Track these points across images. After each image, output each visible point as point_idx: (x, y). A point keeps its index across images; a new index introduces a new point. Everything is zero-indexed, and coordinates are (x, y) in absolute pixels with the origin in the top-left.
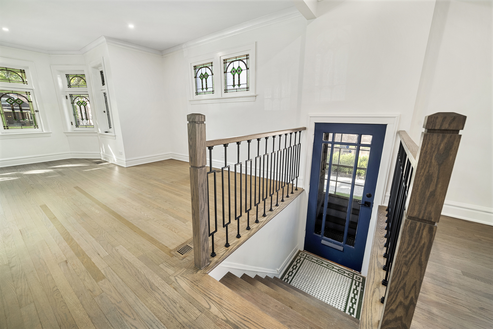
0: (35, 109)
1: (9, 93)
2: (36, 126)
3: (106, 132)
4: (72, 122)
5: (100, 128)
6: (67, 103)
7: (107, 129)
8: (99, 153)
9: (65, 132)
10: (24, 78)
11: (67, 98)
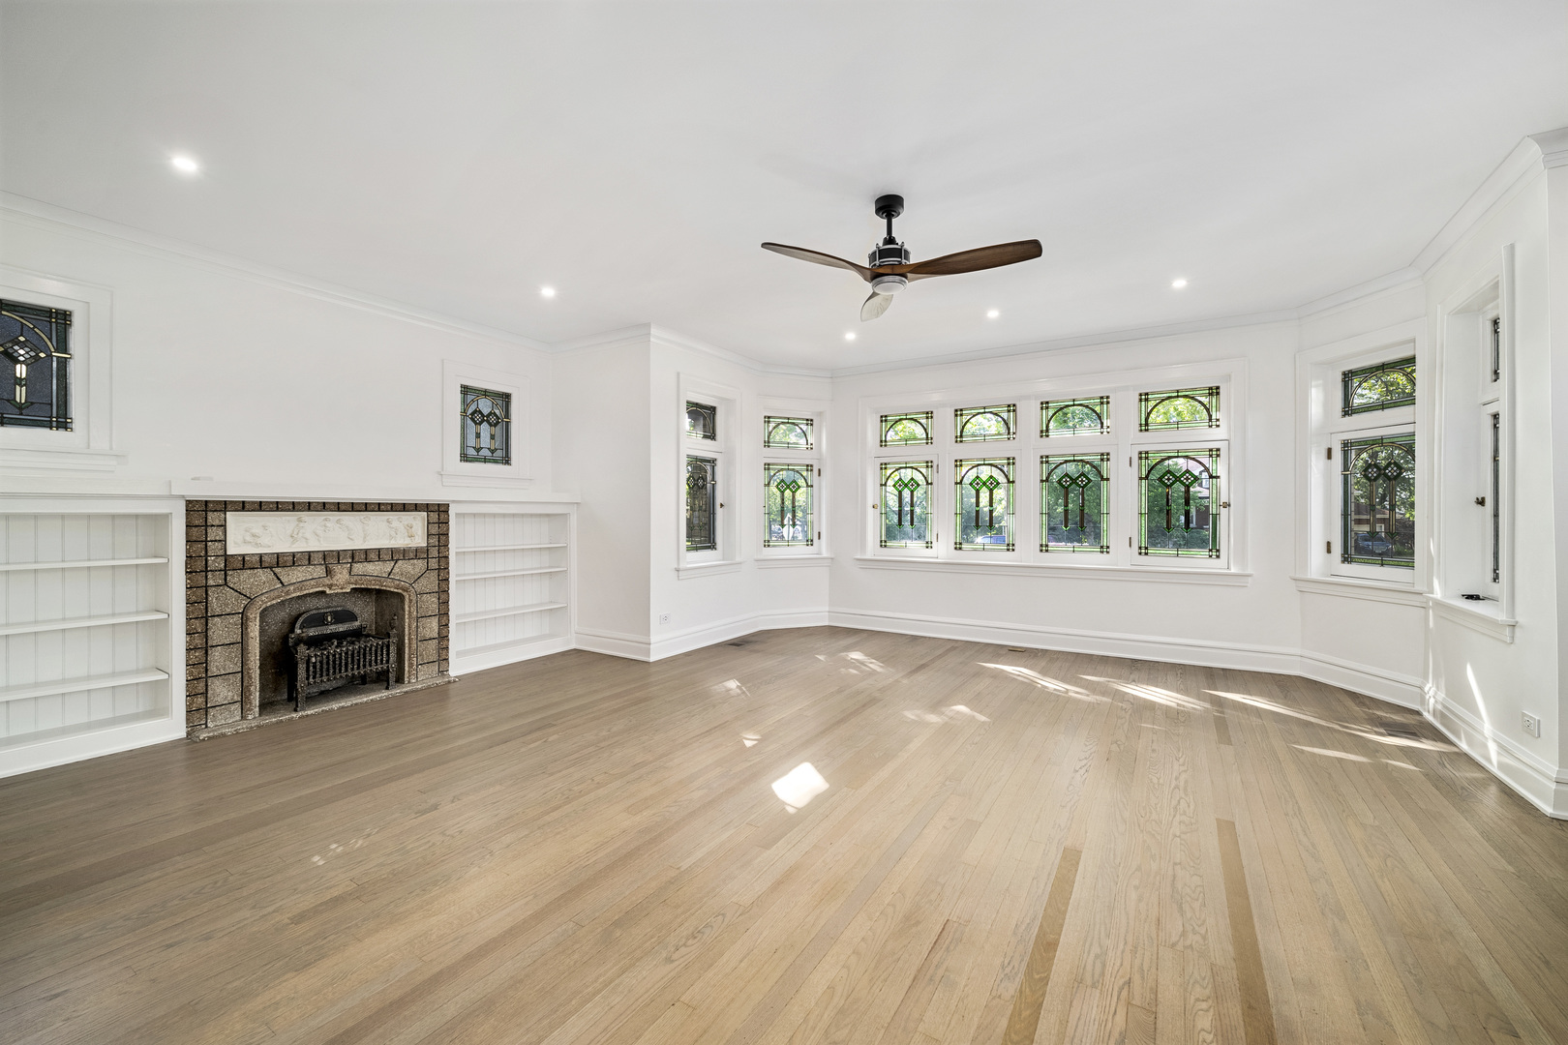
0: (1224, 499)
1: (1169, 458)
2: (1215, 551)
3: (1470, 597)
4: (1329, 544)
5: (1439, 578)
6: (1327, 475)
7: (1480, 582)
8: (1418, 684)
9: (1298, 576)
10: (1214, 409)
11: (1329, 457)
